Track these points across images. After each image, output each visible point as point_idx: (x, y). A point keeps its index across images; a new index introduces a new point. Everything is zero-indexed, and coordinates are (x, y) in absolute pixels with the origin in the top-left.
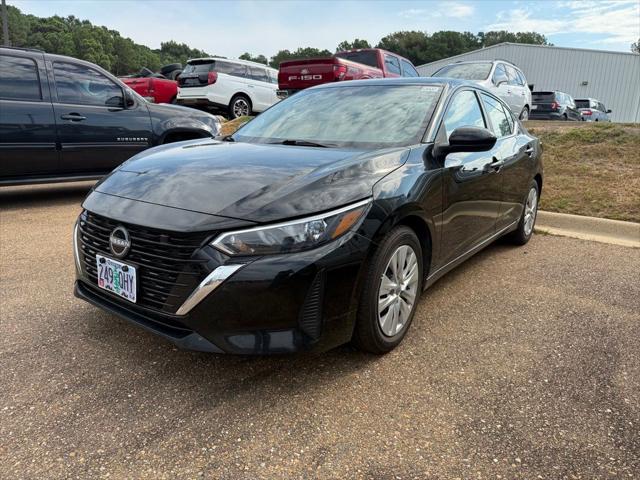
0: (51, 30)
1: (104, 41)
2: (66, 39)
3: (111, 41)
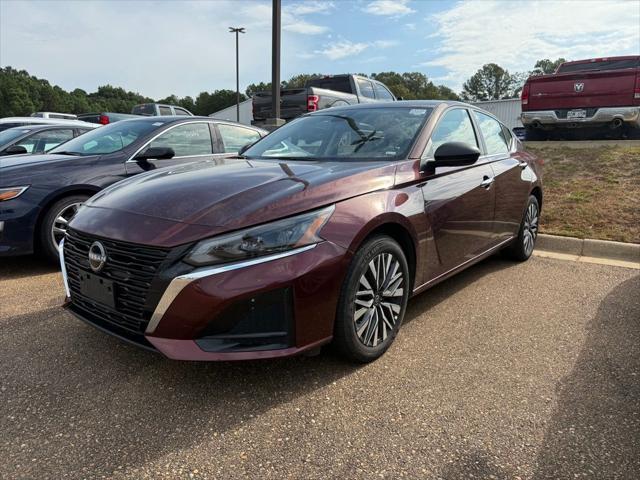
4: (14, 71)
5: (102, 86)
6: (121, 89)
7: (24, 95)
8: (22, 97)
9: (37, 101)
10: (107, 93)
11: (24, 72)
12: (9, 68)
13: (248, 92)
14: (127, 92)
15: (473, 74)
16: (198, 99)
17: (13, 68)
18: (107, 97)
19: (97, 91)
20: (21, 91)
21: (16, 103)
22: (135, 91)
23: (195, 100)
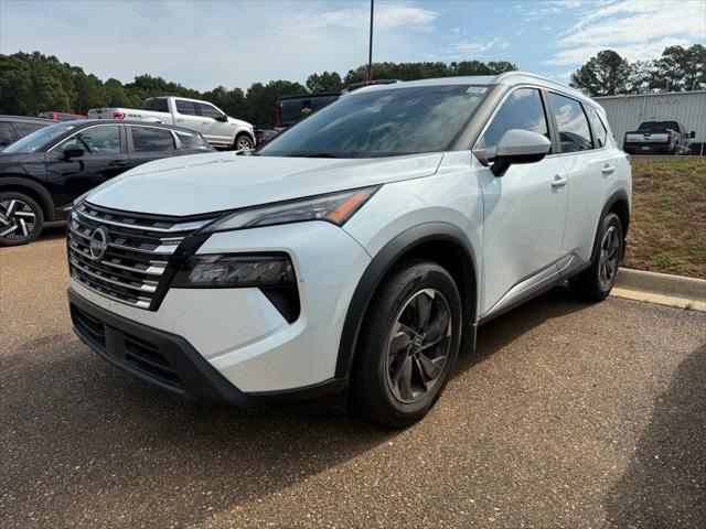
0: (11, 68)
1: (65, 78)
2: (23, 77)
3: (72, 78)
4: (43, 57)
5: (139, 75)
6: (160, 79)
7: (57, 85)
8: (55, 86)
9: (70, 92)
10: (145, 84)
11: (53, 58)
12: (37, 54)
13: (308, 82)
14: (168, 82)
15: (585, 64)
16: (249, 91)
17: (42, 54)
18: (145, 88)
19: (133, 81)
20: (53, 80)
21: (48, 93)
22: (176, 82)
23: (246, 92)
